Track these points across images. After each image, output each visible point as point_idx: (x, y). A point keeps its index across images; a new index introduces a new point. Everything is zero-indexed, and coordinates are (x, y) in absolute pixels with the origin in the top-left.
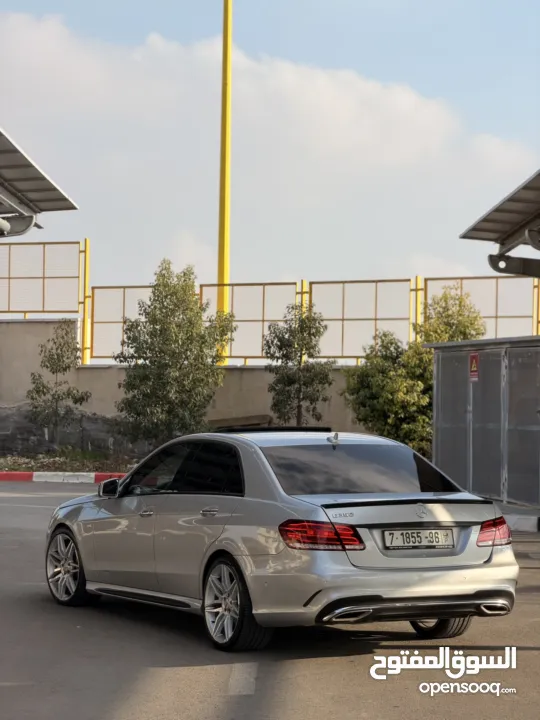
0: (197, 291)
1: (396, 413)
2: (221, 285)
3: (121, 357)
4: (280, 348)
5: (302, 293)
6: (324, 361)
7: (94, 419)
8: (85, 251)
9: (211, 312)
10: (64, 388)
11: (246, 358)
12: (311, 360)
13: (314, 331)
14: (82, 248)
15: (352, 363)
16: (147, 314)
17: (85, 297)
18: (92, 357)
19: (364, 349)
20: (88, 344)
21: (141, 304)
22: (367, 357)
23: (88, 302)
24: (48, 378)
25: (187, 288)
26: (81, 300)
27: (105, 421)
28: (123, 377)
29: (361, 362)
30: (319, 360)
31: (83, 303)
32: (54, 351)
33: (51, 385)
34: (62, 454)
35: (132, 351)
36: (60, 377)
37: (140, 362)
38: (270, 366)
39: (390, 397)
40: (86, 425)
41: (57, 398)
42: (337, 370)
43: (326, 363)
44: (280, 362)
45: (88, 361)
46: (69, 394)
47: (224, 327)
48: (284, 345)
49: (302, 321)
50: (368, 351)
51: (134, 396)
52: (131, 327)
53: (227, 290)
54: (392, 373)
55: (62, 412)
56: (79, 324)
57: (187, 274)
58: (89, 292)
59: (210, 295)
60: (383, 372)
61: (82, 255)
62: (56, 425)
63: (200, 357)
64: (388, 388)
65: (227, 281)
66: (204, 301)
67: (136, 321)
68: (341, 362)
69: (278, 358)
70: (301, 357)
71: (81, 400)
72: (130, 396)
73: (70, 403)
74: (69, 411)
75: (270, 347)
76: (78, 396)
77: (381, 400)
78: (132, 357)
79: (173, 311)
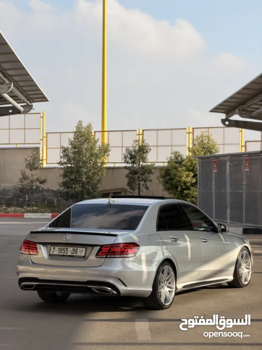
0: (93, 134)
1: (182, 186)
2: (103, 131)
3: (61, 163)
4: (131, 159)
5: (139, 135)
6: (150, 164)
7: (48, 191)
8: (43, 117)
9: (99, 143)
10: (36, 177)
11: (115, 163)
12: (144, 164)
13: (145, 151)
14: (42, 116)
15: (162, 165)
16: (72, 144)
17: (43, 137)
18: (47, 163)
19: (167, 159)
20: (45, 158)
21: (70, 140)
22: (169, 162)
23: (45, 139)
24: (28, 173)
25: (89, 133)
26: (41, 138)
27: (53, 191)
28: (62, 172)
29: (166, 165)
30: (147, 164)
31: (43, 140)
32: (31, 161)
33: (30, 176)
34: (36, 206)
35: (65, 161)
36: (34, 172)
37: (69, 165)
38: (126, 166)
39: (179, 179)
40: (45, 193)
41: (32, 181)
42: (156, 168)
43: (151, 165)
44: (130, 165)
45: (45, 165)
46: (37, 180)
47: (105, 150)
48: (132, 157)
49: (140, 147)
50: (169, 160)
51: (67, 180)
52: (65, 150)
53: (106, 134)
54: (180, 169)
55: (34, 188)
56: (41, 149)
57: (89, 127)
58: (45, 135)
59: (98, 136)
60: (176, 168)
61: (42, 119)
62: (32, 193)
63: (95, 163)
64: (178, 175)
65: (106, 130)
66: (96, 138)
67: (67, 147)
68: (157, 165)
69: (130, 163)
70: (140, 162)
71: (43, 182)
72: (64, 180)
73: (38, 184)
74: (38, 187)
75: (126, 158)
76: (42, 180)
77: (175, 181)
78: (66, 163)
79: (83, 143)
